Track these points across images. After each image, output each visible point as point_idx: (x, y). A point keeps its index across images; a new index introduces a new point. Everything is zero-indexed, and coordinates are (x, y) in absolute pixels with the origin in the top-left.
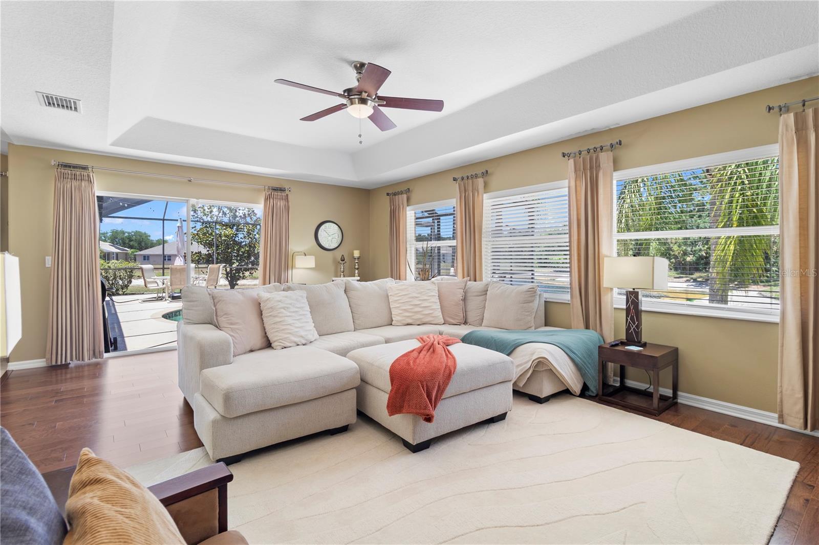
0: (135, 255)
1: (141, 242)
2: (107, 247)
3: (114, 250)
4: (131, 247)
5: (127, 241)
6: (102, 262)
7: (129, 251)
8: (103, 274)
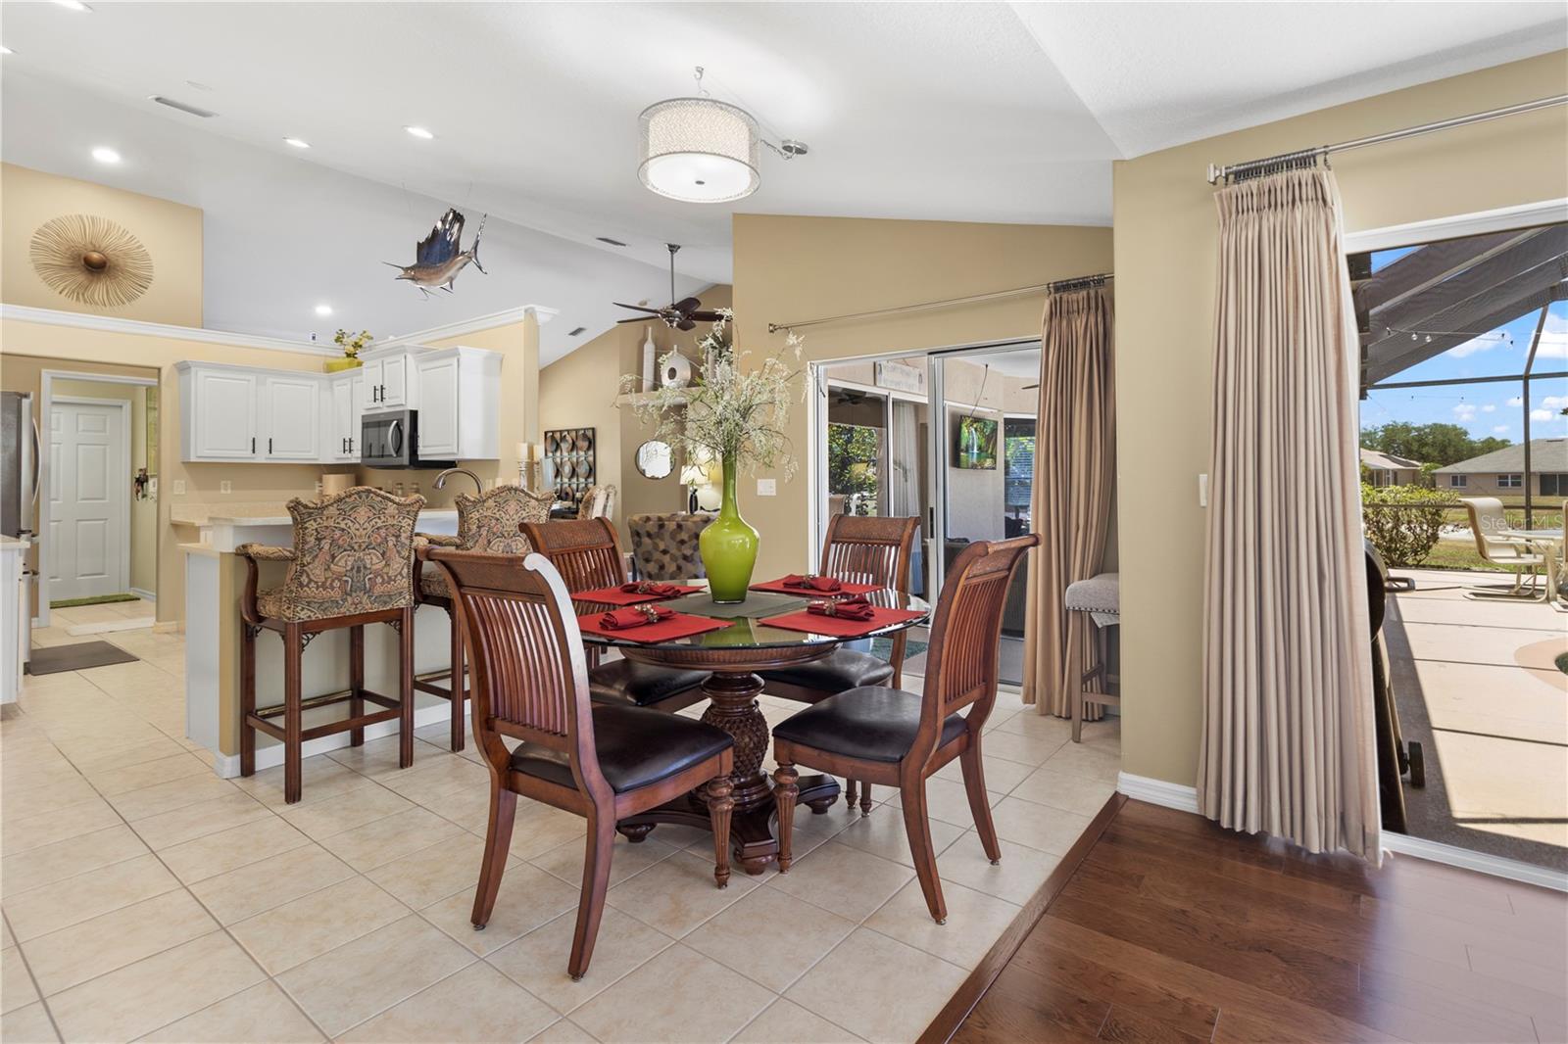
0: (1434, 474)
1: (1445, 447)
2: (1377, 460)
3: (1389, 465)
4: (1423, 458)
5: (1415, 446)
6: (1368, 488)
7: (1420, 466)
8: (1371, 516)
